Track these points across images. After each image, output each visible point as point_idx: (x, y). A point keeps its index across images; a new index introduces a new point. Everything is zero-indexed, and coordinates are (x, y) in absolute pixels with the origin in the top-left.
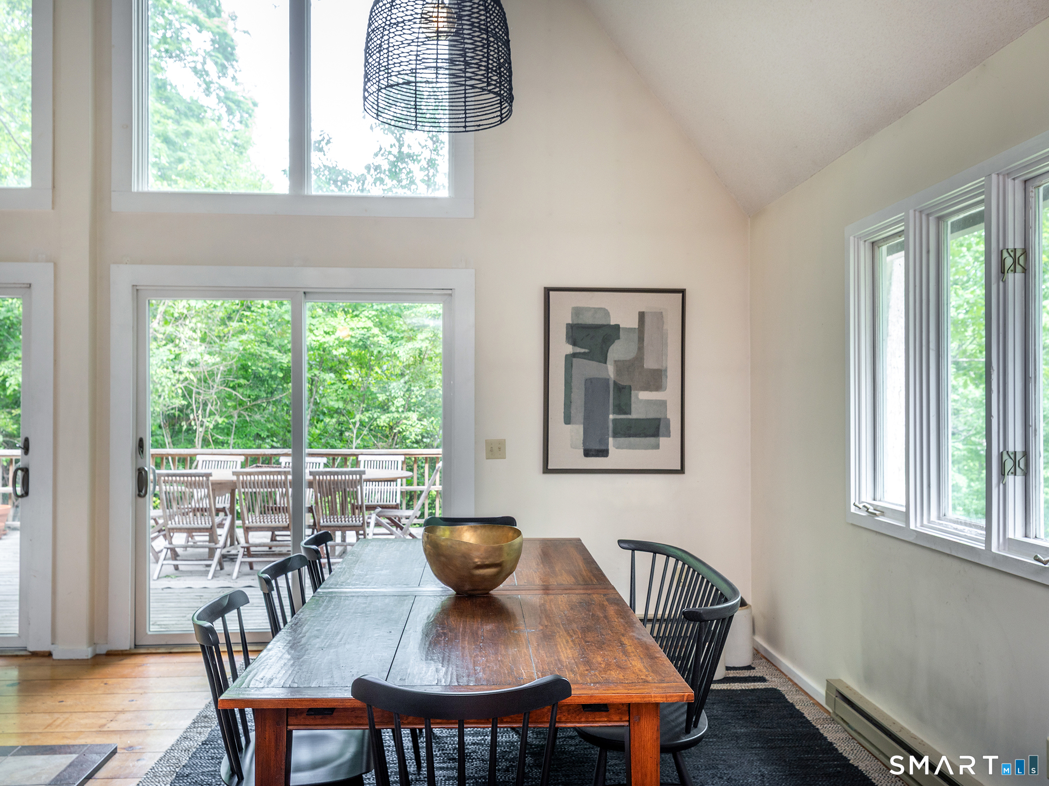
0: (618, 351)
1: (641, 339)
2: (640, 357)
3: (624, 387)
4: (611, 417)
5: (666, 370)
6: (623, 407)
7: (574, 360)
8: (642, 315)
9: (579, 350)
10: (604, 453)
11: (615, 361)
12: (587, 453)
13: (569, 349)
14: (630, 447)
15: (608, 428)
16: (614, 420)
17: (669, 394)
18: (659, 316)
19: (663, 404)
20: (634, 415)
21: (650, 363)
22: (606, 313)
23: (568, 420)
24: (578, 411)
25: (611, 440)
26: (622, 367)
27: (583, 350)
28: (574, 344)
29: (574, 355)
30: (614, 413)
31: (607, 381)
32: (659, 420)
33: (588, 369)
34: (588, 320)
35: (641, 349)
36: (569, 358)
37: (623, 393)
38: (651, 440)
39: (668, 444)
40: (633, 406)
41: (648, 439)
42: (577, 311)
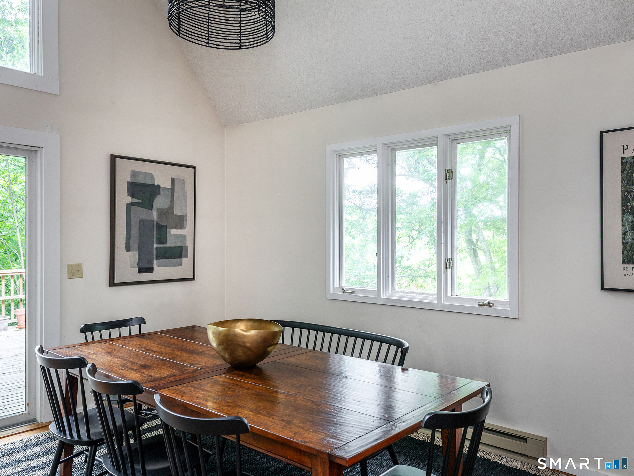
0: (160, 202)
1: (172, 195)
2: (172, 208)
3: (163, 226)
4: (155, 246)
5: (186, 216)
6: (162, 239)
7: (133, 207)
8: (173, 180)
9: (135, 200)
10: (150, 270)
11: (158, 209)
12: (141, 271)
13: (129, 199)
14: (166, 265)
15: (153, 253)
16: (157, 248)
17: (187, 231)
18: (183, 181)
19: (184, 237)
20: (168, 245)
21: (177, 212)
22: (152, 177)
23: (128, 249)
24: (135, 243)
25: (155, 261)
26: (162, 213)
27: (138, 201)
28: (132, 196)
29: (132, 204)
30: (156, 243)
31: (152, 221)
32: (182, 247)
33: (141, 213)
34: (141, 180)
35: (172, 201)
36: (129, 206)
37: (162, 229)
38: (178, 260)
39: (187, 262)
40: (168, 238)
41: (176, 259)
42: (134, 174)
